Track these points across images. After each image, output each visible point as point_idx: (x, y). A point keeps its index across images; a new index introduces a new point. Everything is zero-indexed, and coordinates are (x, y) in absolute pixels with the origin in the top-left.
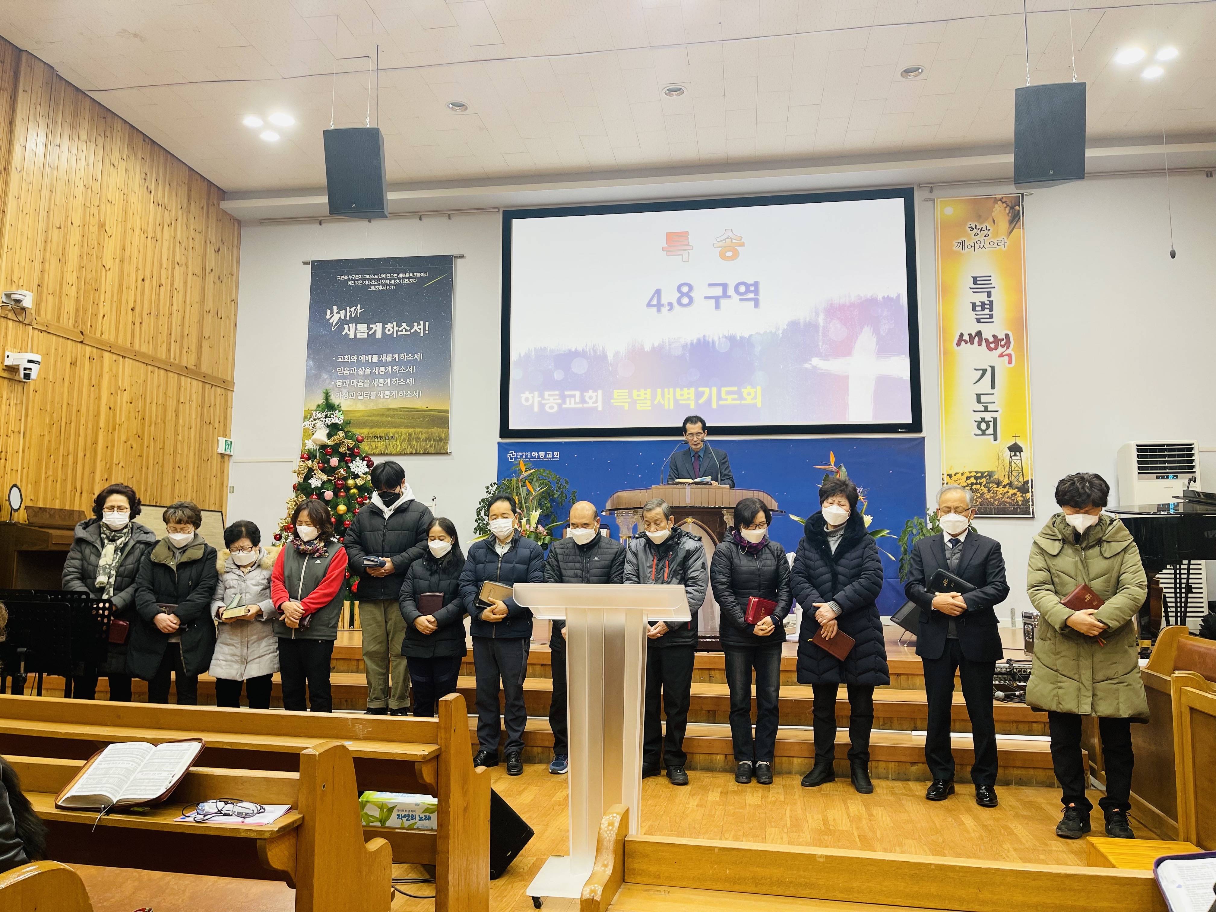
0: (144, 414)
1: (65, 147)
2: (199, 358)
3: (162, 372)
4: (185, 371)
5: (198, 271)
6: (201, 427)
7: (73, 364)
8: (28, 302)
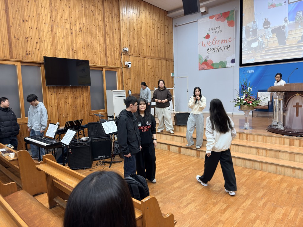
0: (154, 70)
1: (131, 12)
2: (165, 55)
3: (157, 60)
4: (163, 59)
5: (163, 34)
6: (167, 71)
7: (139, 62)
8: (128, 50)
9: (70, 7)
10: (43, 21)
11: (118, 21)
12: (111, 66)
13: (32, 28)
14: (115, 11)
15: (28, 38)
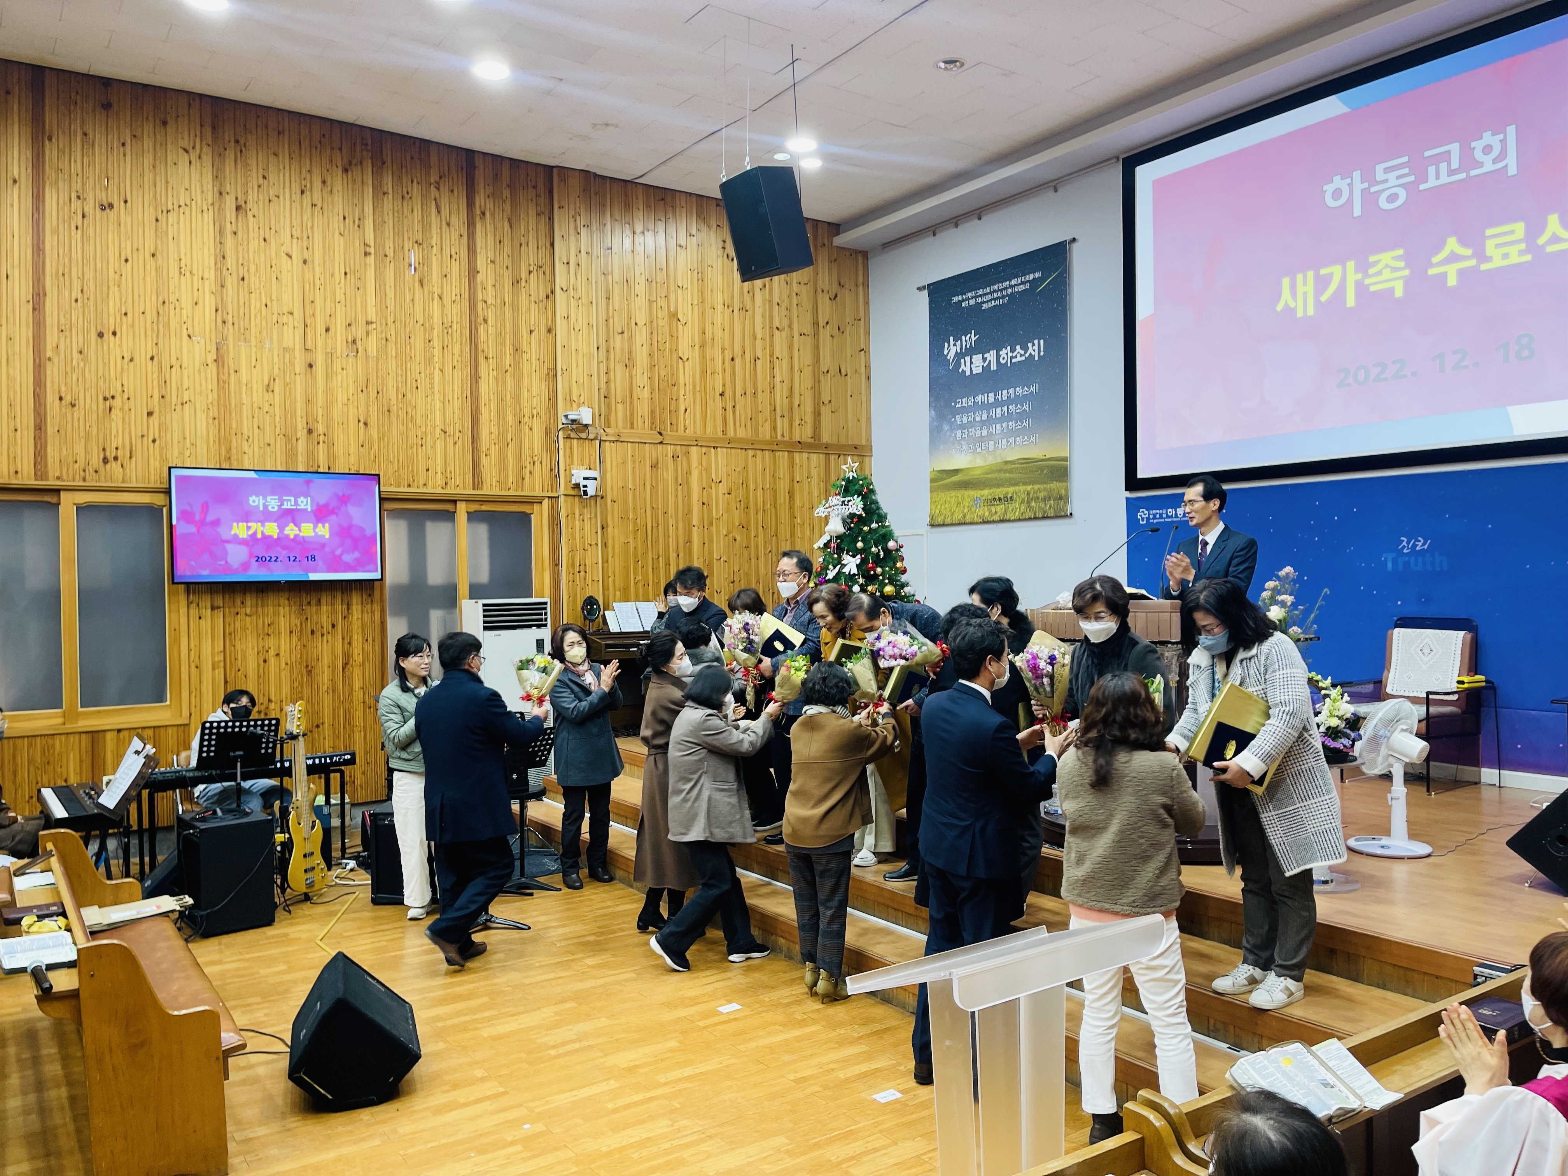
2: (817, 429)
3: (767, 452)
4: (799, 447)
5: (808, 329)
7: (654, 466)
8: (587, 418)
9: (309, 259)
10: (184, 327)
11: (547, 297)
12: (496, 491)
13: (132, 360)
14: (531, 255)
15: (113, 397)
